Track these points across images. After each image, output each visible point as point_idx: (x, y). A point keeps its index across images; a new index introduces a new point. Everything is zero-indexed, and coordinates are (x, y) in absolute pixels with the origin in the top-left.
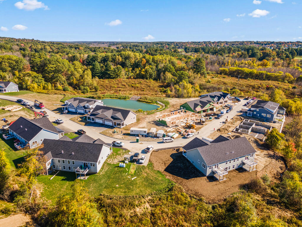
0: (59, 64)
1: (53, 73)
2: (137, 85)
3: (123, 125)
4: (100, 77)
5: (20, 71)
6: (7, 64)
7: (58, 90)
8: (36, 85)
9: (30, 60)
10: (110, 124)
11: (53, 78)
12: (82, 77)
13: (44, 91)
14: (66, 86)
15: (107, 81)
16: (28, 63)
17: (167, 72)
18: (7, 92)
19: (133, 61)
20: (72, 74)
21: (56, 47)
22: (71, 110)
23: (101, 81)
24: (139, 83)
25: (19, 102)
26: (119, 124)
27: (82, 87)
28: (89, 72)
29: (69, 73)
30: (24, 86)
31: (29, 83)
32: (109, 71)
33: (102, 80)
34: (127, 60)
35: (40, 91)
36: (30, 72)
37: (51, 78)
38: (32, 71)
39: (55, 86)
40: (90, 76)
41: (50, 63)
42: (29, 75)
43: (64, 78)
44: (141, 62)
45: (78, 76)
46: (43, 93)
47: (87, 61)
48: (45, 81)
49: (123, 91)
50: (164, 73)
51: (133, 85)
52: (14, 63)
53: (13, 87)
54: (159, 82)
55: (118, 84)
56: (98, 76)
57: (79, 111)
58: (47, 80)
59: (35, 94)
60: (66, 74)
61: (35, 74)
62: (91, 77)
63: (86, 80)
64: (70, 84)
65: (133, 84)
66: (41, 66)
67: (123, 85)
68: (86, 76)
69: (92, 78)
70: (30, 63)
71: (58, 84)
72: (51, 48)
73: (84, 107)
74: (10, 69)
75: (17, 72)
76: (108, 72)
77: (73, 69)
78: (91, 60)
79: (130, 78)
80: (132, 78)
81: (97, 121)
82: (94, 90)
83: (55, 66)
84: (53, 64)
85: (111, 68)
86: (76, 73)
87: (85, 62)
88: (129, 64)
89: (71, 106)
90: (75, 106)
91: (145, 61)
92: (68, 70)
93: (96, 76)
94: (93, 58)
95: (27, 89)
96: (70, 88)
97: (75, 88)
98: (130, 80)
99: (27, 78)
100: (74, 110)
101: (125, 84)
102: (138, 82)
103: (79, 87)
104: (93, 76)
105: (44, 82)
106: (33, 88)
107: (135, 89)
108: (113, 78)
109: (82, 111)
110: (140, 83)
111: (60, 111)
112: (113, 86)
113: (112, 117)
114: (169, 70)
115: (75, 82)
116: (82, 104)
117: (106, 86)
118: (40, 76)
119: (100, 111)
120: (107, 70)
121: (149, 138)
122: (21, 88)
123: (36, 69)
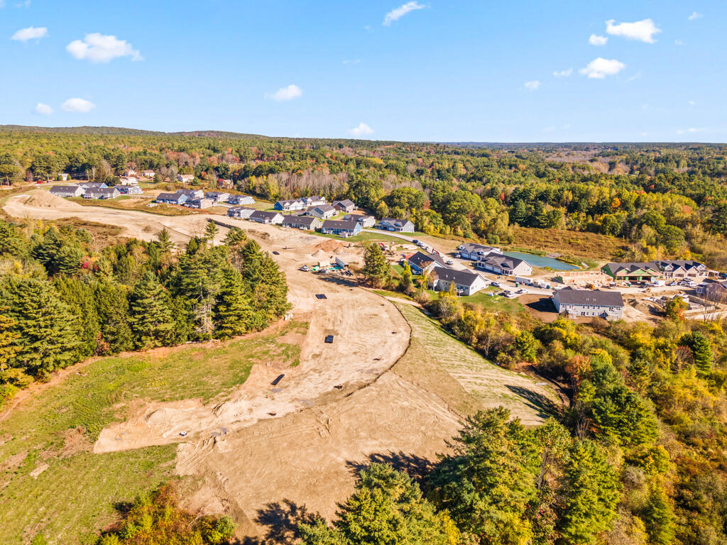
0: (465, 202)
1: (455, 213)
2: (579, 242)
3: (511, 273)
4: (522, 224)
5: (418, 208)
6: (405, 198)
7: (458, 235)
8: (432, 227)
9: (431, 193)
10: (499, 271)
11: (455, 219)
12: (494, 220)
13: (440, 235)
14: (469, 231)
15: (531, 231)
16: (428, 198)
17: (644, 226)
18: (403, 231)
19: (594, 201)
20: (481, 217)
21: (474, 165)
22: (464, 255)
23: (522, 230)
24: (584, 239)
25: (415, 242)
26: (507, 272)
27: (490, 235)
28: (506, 216)
29: (477, 214)
30: (420, 227)
31: (425, 224)
32: (540, 215)
33: (523, 228)
34: (583, 200)
35: (436, 234)
36: (430, 210)
37: (452, 220)
38: (431, 209)
39: (455, 231)
40: (507, 220)
41: (455, 199)
42: (428, 214)
43: (468, 221)
44: (611, 203)
45: (488, 219)
46: (439, 237)
47: (511, 198)
48: (444, 223)
49: (552, 247)
50: (640, 227)
51: (571, 240)
52: (413, 198)
53: (409, 227)
54: (624, 240)
55: (547, 237)
56: (519, 223)
57: (473, 257)
58: (447, 221)
59: (430, 236)
60: (472, 216)
61: (434, 212)
62: (507, 223)
63: (498, 227)
64: (476, 231)
65: (573, 238)
66: (443, 203)
67: (555, 239)
68: (499, 221)
69: (509, 225)
70: (431, 199)
71: (459, 228)
72: (464, 165)
73: (478, 253)
74: (408, 205)
75: (414, 209)
76: (537, 218)
77: (483, 209)
78: (519, 196)
79: (574, 230)
80: (577, 229)
81: (488, 267)
82: (506, 242)
83: (460, 204)
84: (458, 202)
85: (542, 212)
86: (486, 214)
87: (509, 199)
88: (586, 206)
89: (465, 251)
90: (469, 251)
91: (619, 203)
92: (476, 210)
93: (517, 221)
94: (522, 193)
95: (422, 231)
96: (473, 236)
97: (480, 236)
98: (572, 232)
99: (425, 217)
100: (467, 256)
101: (560, 238)
102: (582, 237)
103: (486, 235)
104: (512, 221)
105: (442, 224)
106: (429, 230)
107: (572, 246)
108: (543, 227)
109: (475, 258)
110: (587, 238)
111: (454, 255)
112: (538, 238)
113: (502, 265)
114: (652, 222)
115: (482, 227)
116: (476, 250)
117: (528, 237)
118: (440, 215)
119: (491, 258)
120: (536, 214)
121: (532, 287)
122: (416, 229)
123: (436, 206)
